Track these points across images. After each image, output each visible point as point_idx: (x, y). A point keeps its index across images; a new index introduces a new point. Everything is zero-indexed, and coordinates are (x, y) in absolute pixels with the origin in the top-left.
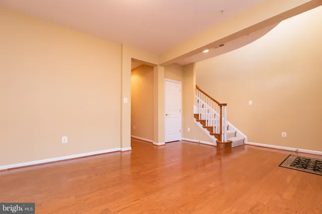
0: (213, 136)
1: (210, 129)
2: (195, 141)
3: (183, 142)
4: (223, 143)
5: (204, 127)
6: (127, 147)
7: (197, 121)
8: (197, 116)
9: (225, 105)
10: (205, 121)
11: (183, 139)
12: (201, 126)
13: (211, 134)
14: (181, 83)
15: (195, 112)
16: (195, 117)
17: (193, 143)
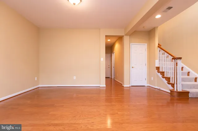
0: (170, 85)
1: (168, 79)
2: (156, 87)
3: (148, 87)
4: (175, 92)
5: (163, 77)
6: (103, 85)
7: (158, 72)
8: (158, 68)
9: (180, 58)
10: (164, 72)
11: (148, 85)
12: (161, 76)
13: (168, 83)
14: (146, 44)
15: (157, 65)
16: (156, 69)
17: (155, 89)
